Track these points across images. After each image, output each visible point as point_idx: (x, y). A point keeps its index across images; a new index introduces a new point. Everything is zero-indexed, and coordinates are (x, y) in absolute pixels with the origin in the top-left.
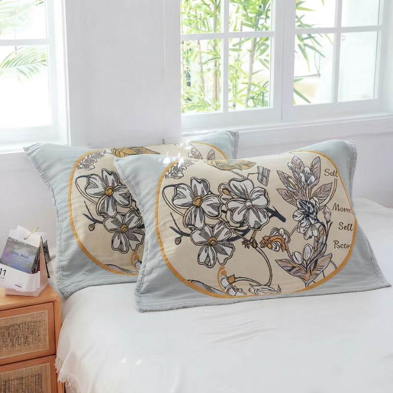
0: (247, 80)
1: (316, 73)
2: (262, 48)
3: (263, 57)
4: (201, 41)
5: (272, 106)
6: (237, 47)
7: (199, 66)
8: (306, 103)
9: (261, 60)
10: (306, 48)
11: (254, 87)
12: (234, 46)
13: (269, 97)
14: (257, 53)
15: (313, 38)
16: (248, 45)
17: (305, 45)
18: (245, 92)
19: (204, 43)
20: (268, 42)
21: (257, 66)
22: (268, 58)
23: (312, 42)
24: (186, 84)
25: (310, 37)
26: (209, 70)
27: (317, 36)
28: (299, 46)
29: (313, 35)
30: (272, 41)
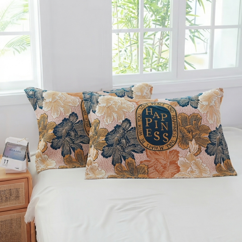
1: (205, 52)
2: (167, 37)
5: (171, 70)
8: (194, 69)
9: (166, 44)
10: (195, 38)
12: (148, 36)
14: (164, 40)
16: (158, 35)
17: (194, 36)
18: (157, 62)
21: (164, 48)
23: (199, 35)
25: (197, 31)
26: (135, 49)
27: (201, 31)
28: (190, 36)
29: (199, 30)
30: (171, 33)
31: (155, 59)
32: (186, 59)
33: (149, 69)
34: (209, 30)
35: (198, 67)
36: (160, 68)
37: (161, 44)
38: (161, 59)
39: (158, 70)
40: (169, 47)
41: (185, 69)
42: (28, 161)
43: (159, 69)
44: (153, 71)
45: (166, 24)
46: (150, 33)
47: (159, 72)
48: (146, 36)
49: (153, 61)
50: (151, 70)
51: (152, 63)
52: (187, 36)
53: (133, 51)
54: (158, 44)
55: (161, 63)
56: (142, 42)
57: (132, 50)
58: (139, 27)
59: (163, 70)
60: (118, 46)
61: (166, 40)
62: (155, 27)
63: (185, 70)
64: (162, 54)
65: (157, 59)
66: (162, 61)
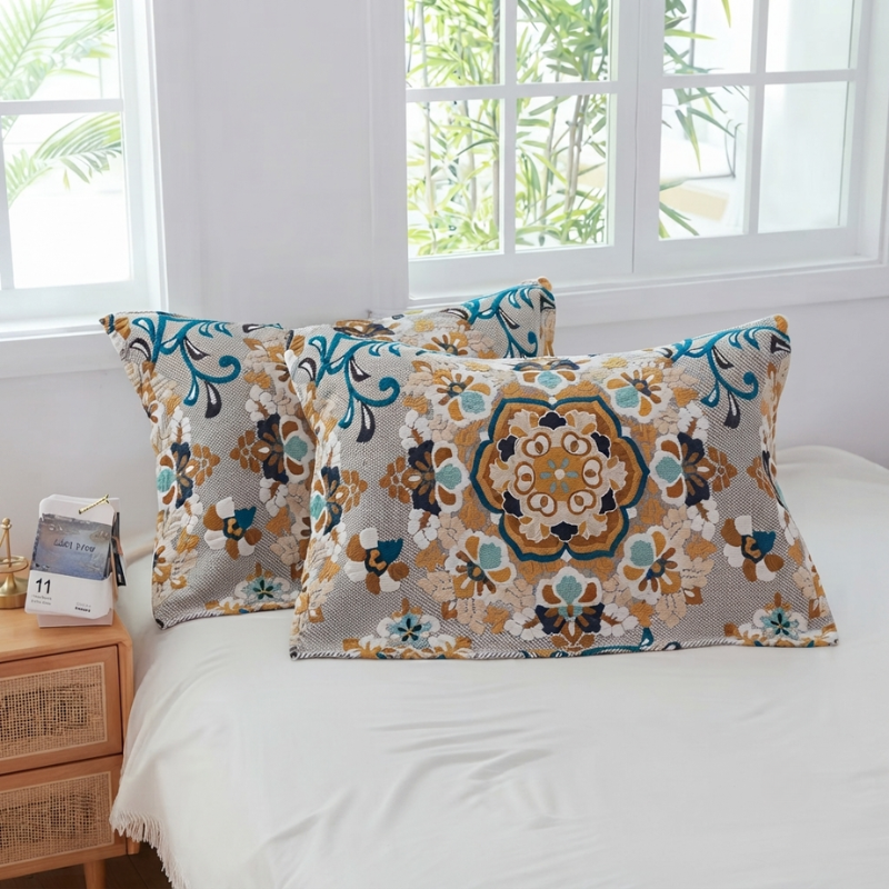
0: (564, 186)
1: (727, 171)
2: (600, 116)
3: (601, 136)
5: (612, 241)
6: (547, 115)
8: (690, 235)
10: (696, 119)
11: (582, 198)
12: (531, 114)
14: (587, 131)
15: (709, 95)
16: (568, 109)
17: (692, 111)
18: (560, 212)
19: (475, 105)
20: (606, 106)
21: (588, 156)
22: (605, 139)
23: (708, 107)
25: (703, 93)
26: (485, 164)
27: (717, 92)
28: (678, 113)
29: (709, 90)
30: (612, 103)
31: (554, 199)
32: (666, 197)
33: (533, 237)
34: (747, 90)
35: (706, 228)
36: (573, 234)
37: (577, 142)
38: (578, 199)
39: (567, 240)
40: (607, 156)
41: (663, 237)
42: (119, 584)
43: (571, 237)
44: (552, 243)
45: (595, 69)
46: (537, 102)
47: (569, 247)
48: (524, 115)
49: (549, 206)
50: (542, 240)
51: (546, 213)
52: (668, 114)
53: (480, 170)
54: (566, 142)
55: (577, 213)
56: (512, 137)
58: (503, 81)
59: (584, 239)
60: (425, 152)
61: (597, 129)
62: (557, 80)
63: (660, 239)
64: (580, 178)
65: (562, 198)
66: (582, 208)
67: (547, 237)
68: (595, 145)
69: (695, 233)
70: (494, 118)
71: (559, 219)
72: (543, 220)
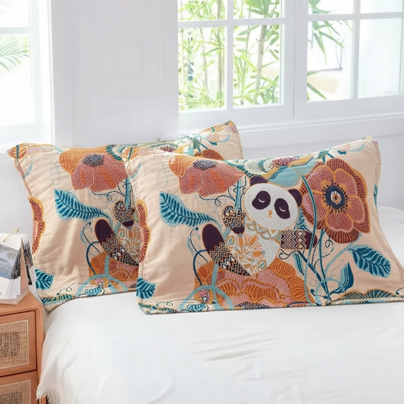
0: (255, 74)
1: (338, 67)
2: (273, 37)
3: (273, 47)
4: (203, 29)
5: (282, 103)
6: (245, 36)
7: (202, 58)
8: (323, 99)
10: (323, 37)
11: (264, 81)
12: (241, 34)
13: (279, 92)
14: (266, 44)
15: (330, 25)
16: (256, 33)
17: (321, 33)
18: (254, 87)
19: (207, 31)
20: (278, 31)
21: (267, 57)
22: (278, 49)
23: (330, 31)
24: (186, 78)
26: (213, 62)
28: (315, 35)
30: (282, 30)
31: (249, 80)
32: (311, 79)
33: (237, 101)
35: (330, 97)
36: (260, 99)
37: (262, 50)
38: (262, 81)
39: (257, 103)
40: (279, 59)
42: (29, 284)
43: (258, 101)
44: (247, 105)
47: (257, 106)
48: (236, 34)
49: (246, 85)
50: (242, 102)
52: (310, 36)
53: (209, 65)
55: (262, 88)
56: (231, 47)
57: (207, 64)
58: (226, 18)
59: (265, 102)
61: (272, 43)
63: (307, 101)
64: (262, 70)
65: (254, 80)
66: (265, 85)
67: (245, 101)
68: (271, 51)
69: (325, 99)
70: (218, 37)
71: (252, 91)
72: (242, 92)
